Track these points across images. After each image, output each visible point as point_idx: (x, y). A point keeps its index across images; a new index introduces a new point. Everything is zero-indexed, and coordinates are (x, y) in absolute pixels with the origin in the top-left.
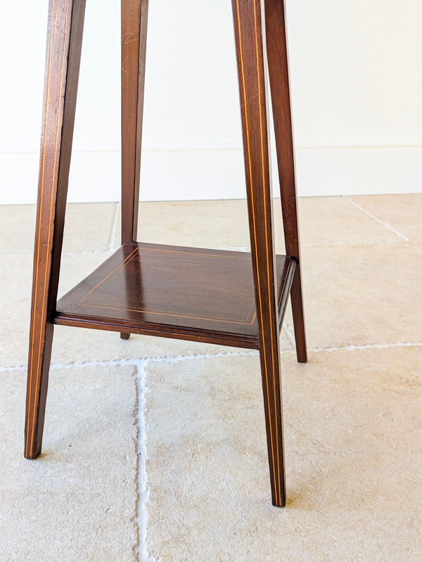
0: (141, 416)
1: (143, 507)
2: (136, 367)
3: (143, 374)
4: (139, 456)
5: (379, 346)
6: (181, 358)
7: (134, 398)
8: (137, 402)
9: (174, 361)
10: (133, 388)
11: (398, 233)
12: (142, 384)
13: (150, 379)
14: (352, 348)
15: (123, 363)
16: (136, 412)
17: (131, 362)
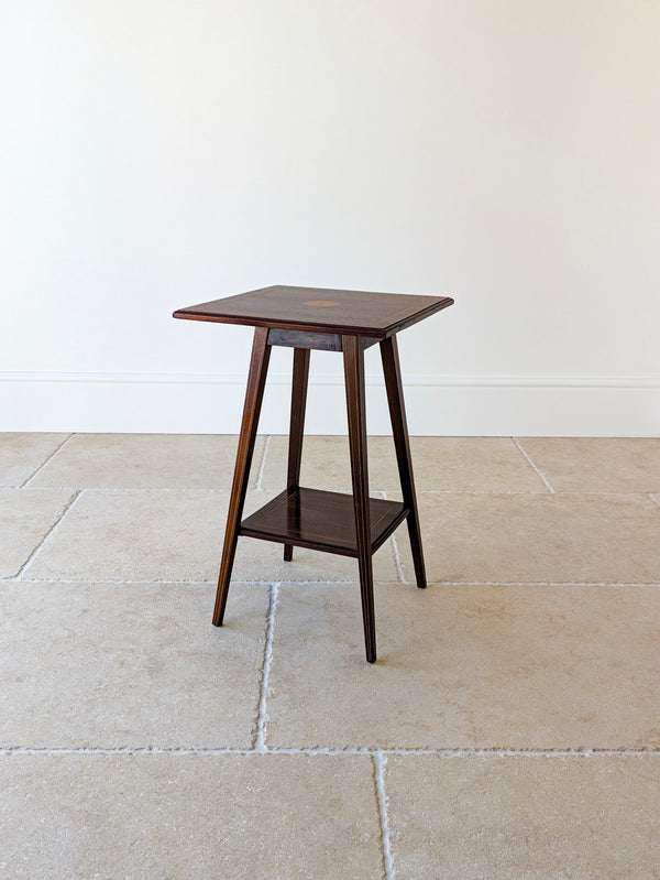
0: (272, 618)
1: (268, 664)
2: (271, 587)
3: (276, 591)
4: (267, 640)
5: (470, 584)
6: (306, 582)
7: (267, 606)
8: (270, 608)
9: (301, 584)
10: (268, 600)
11: (547, 484)
12: (275, 597)
13: (280, 595)
14: (447, 584)
15: (262, 583)
16: (268, 615)
17: (267, 583)
